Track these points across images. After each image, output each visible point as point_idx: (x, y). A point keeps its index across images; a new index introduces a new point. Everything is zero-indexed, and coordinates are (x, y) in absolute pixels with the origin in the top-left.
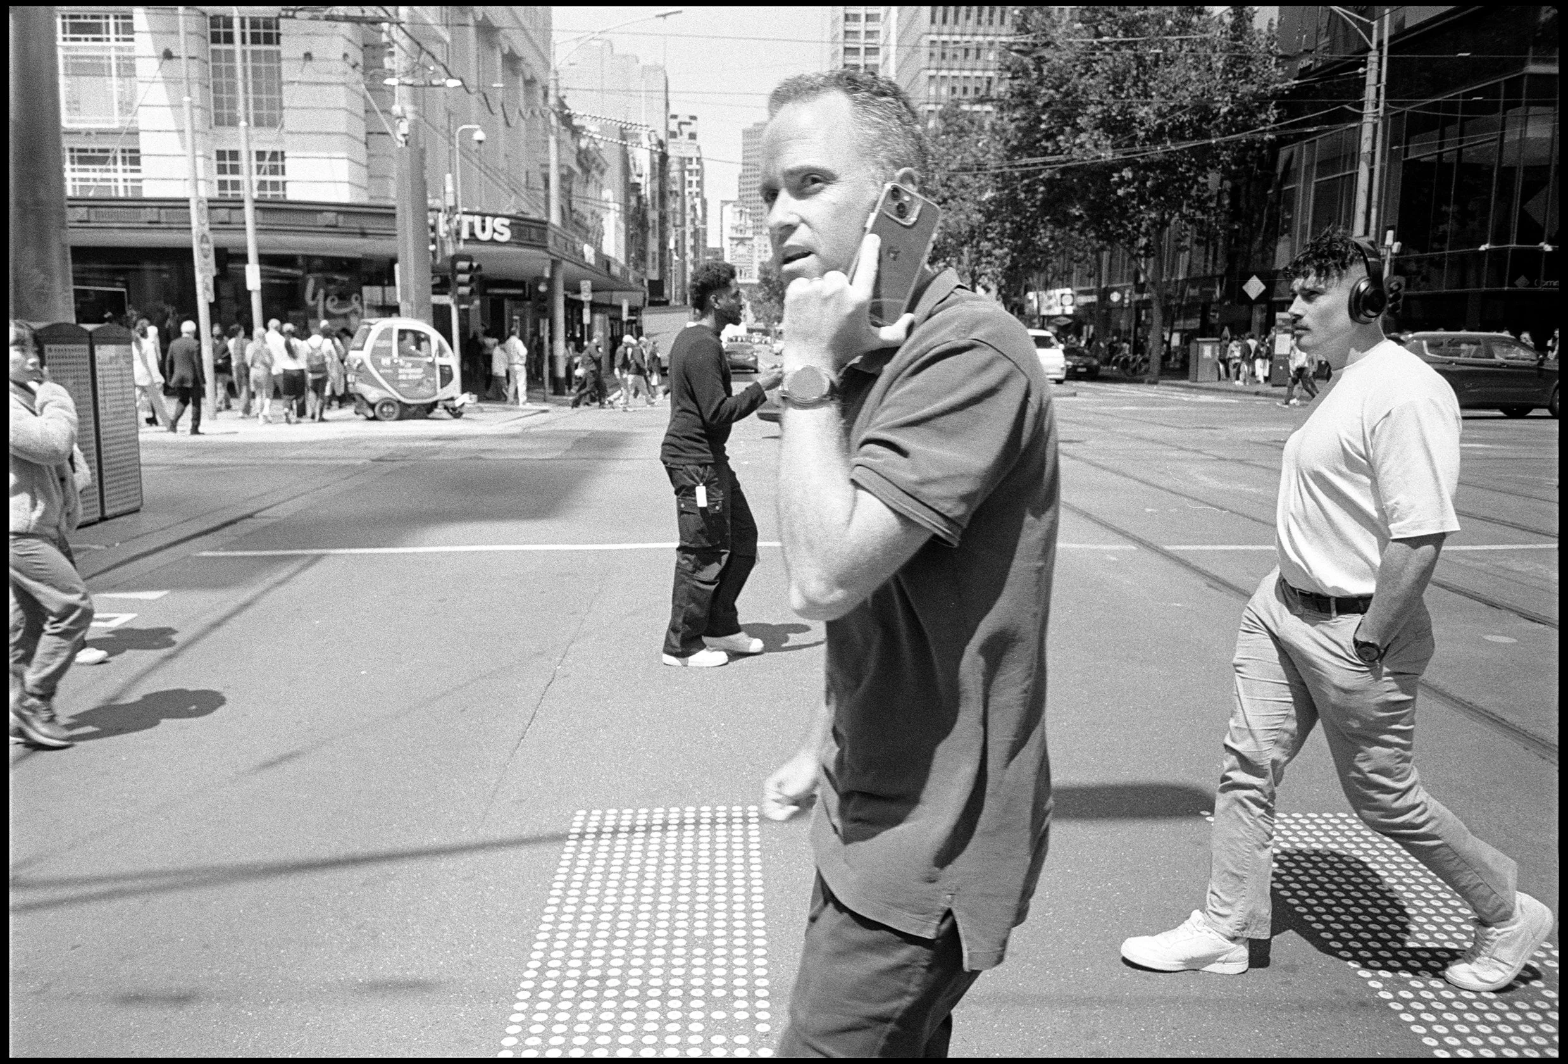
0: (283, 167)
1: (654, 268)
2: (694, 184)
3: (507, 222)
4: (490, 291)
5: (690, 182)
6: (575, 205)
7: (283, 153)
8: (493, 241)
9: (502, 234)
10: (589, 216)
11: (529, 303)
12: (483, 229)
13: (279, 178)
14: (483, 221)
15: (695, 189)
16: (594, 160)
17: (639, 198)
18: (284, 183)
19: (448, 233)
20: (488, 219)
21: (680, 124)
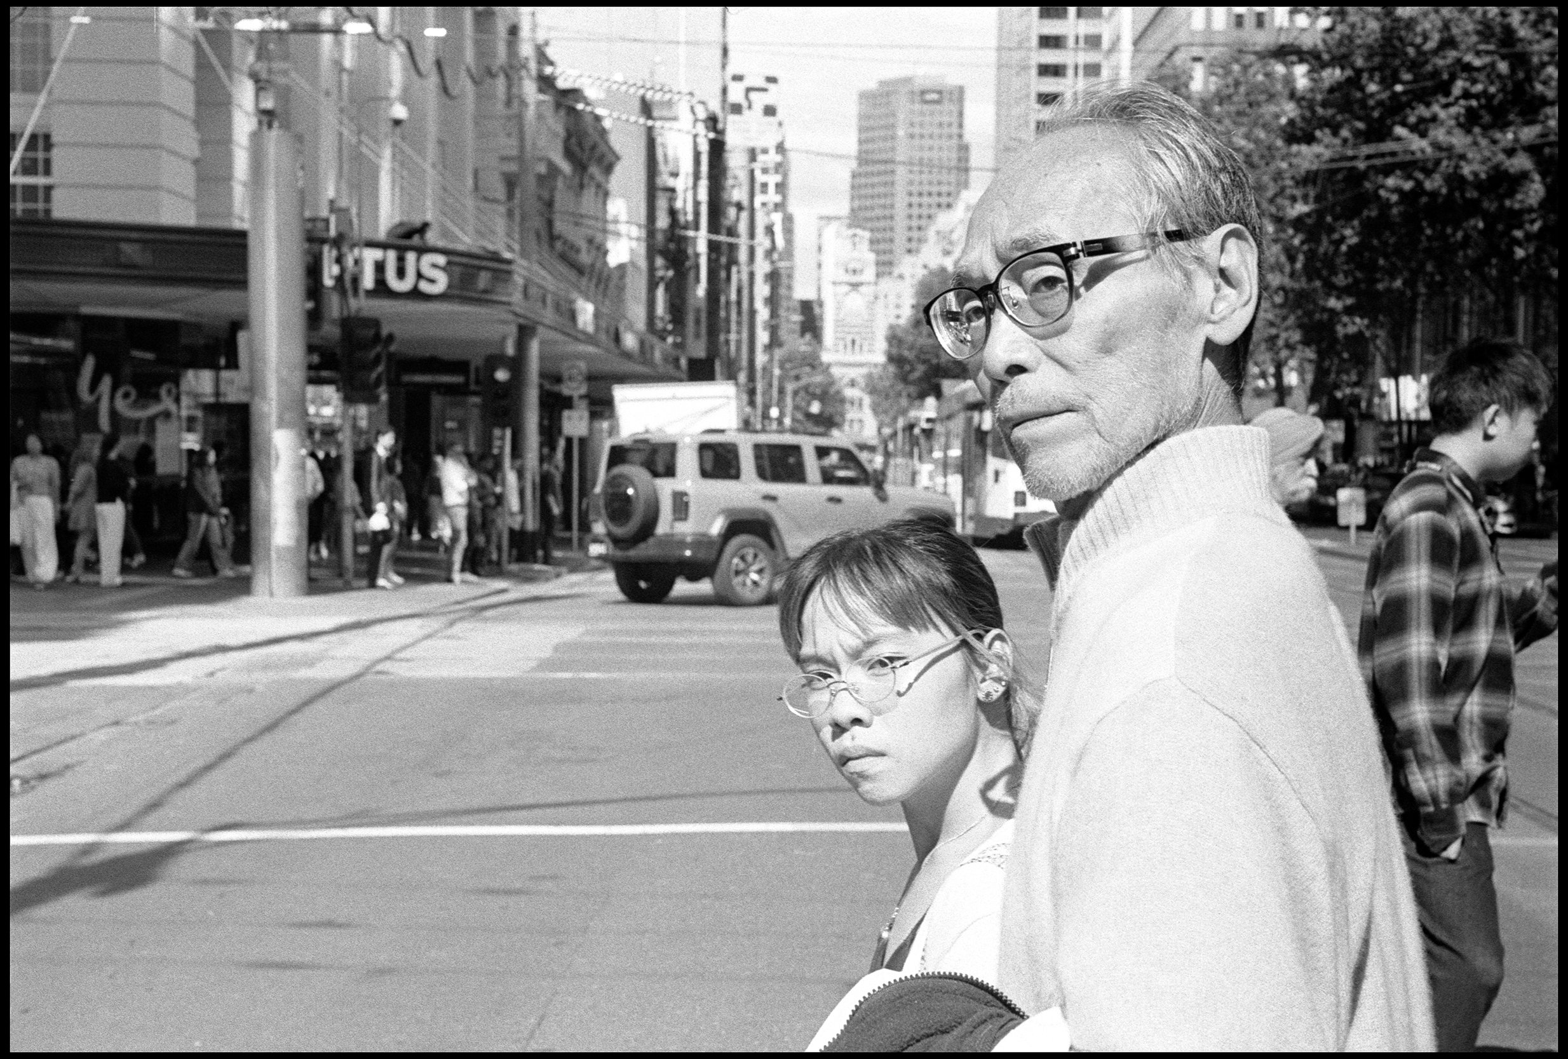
0: (47, 162)
1: (697, 335)
2: (772, 188)
3: (441, 260)
4: (406, 378)
5: (765, 186)
6: (560, 226)
7: (47, 137)
8: (416, 294)
9: (432, 281)
10: (583, 245)
11: (476, 400)
12: (401, 273)
13: (40, 180)
14: (401, 260)
15: (773, 197)
16: (594, 147)
17: (673, 213)
18: (48, 189)
19: (340, 279)
20: (411, 257)
21: (749, 90)
